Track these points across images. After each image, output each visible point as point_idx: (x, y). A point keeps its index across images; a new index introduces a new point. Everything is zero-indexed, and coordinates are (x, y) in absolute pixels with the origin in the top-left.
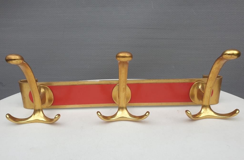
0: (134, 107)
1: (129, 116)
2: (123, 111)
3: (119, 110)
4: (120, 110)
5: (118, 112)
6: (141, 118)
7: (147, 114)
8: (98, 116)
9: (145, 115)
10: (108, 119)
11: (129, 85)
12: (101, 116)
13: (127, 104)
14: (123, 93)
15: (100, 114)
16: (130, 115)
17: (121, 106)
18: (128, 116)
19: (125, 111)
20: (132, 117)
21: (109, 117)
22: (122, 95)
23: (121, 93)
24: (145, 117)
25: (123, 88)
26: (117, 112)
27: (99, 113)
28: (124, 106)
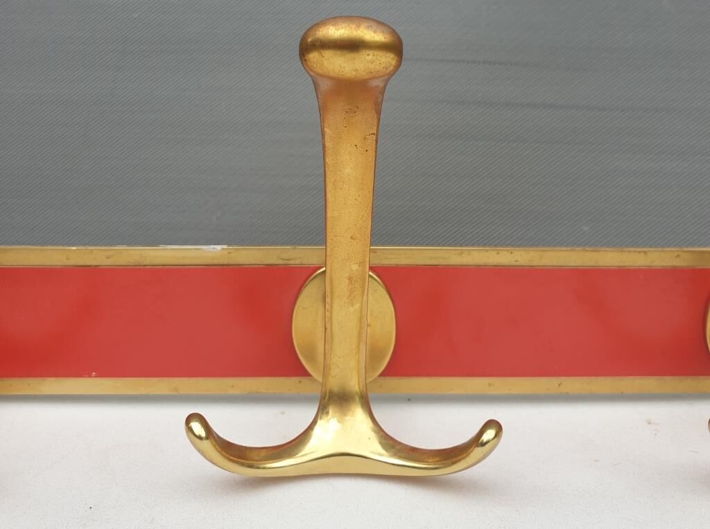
0: (410, 399)
1: (383, 452)
2: (348, 418)
3: (322, 410)
4: (328, 413)
5: (319, 422)
6: (454, 463)
7: (489, 435)
8: (192, 442)
9: (476, 441)
10: (251, 466)
11: (390, 277)
12: (207, 445)
13: (374, 381)
14: (352, 309)
15: (202, 433)
16: (389, 442)
17: (336, 389)
18: (372, 448)
19: (358, 416)
20: (400, 457)
21: (263, 454)
22: (344, 316)
23: (336, 307)
24: (477, 452)
25: (350, 279)
26: (314, 423)
27: (197, 428)
28: (354, 385)
